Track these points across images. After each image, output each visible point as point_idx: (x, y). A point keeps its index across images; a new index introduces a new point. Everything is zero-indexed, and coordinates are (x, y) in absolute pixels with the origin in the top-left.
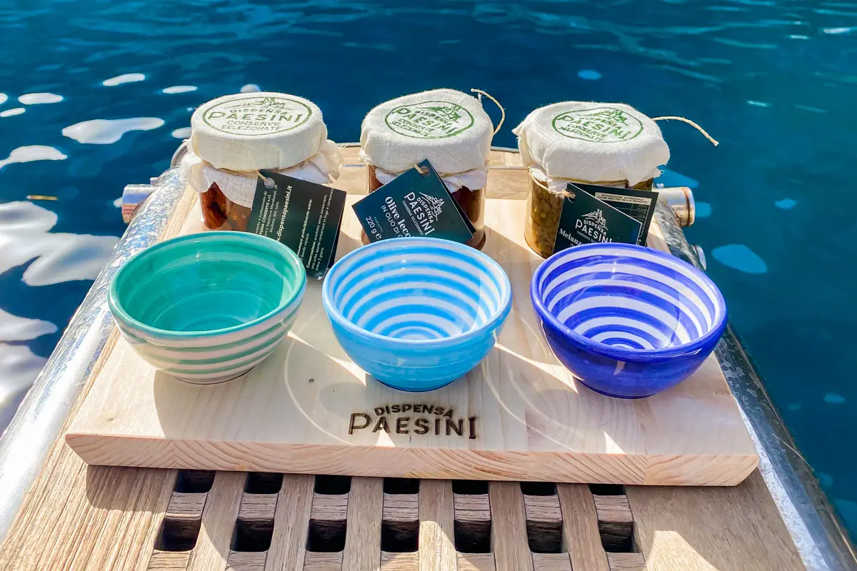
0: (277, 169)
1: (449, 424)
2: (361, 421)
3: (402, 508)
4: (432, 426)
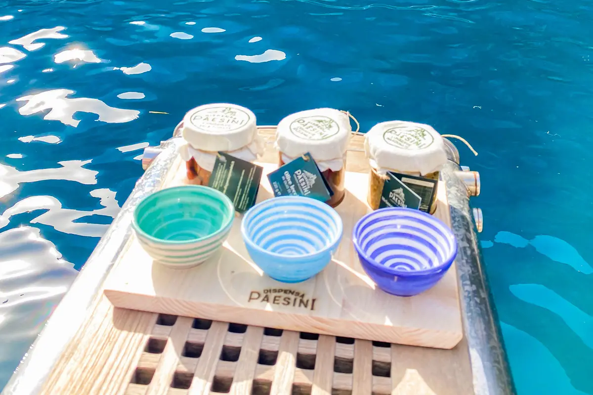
0: (227, 151)
1: (301, 301)
2: (255, 295)
3: (271, 344)
4: (292, 301)
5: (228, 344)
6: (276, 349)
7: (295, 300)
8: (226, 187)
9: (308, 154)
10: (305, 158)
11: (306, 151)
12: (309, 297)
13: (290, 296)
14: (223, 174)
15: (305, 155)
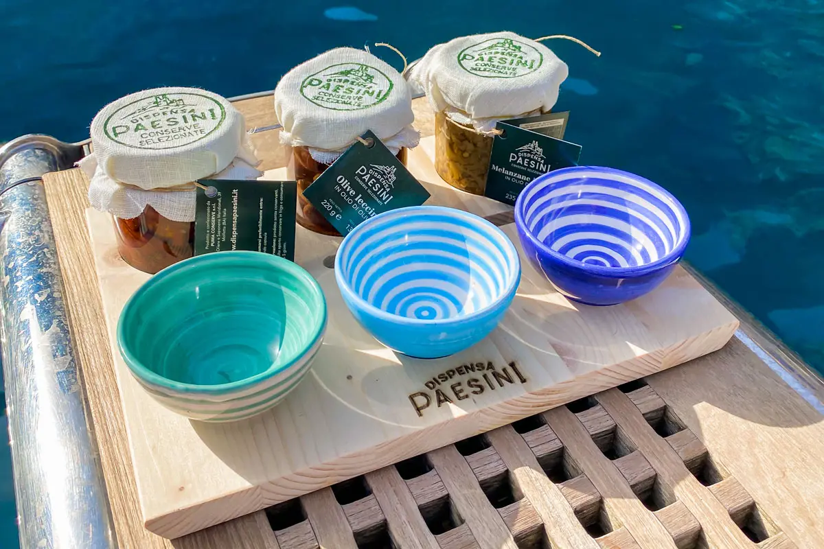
0: (212, 175)
1: (496, 375)
2: (421, 401)
3: (488, 464)
4: (483, 382)
5: (423, 501)
6: (502, 470)
7: (485, 376)
8: (234, 240)
9: (369, 134)
10: (365, 143)
11: (362, 130)
12: (500, 364)
13: (472, 375)
14: (222, 218)
15: (364, 137)
